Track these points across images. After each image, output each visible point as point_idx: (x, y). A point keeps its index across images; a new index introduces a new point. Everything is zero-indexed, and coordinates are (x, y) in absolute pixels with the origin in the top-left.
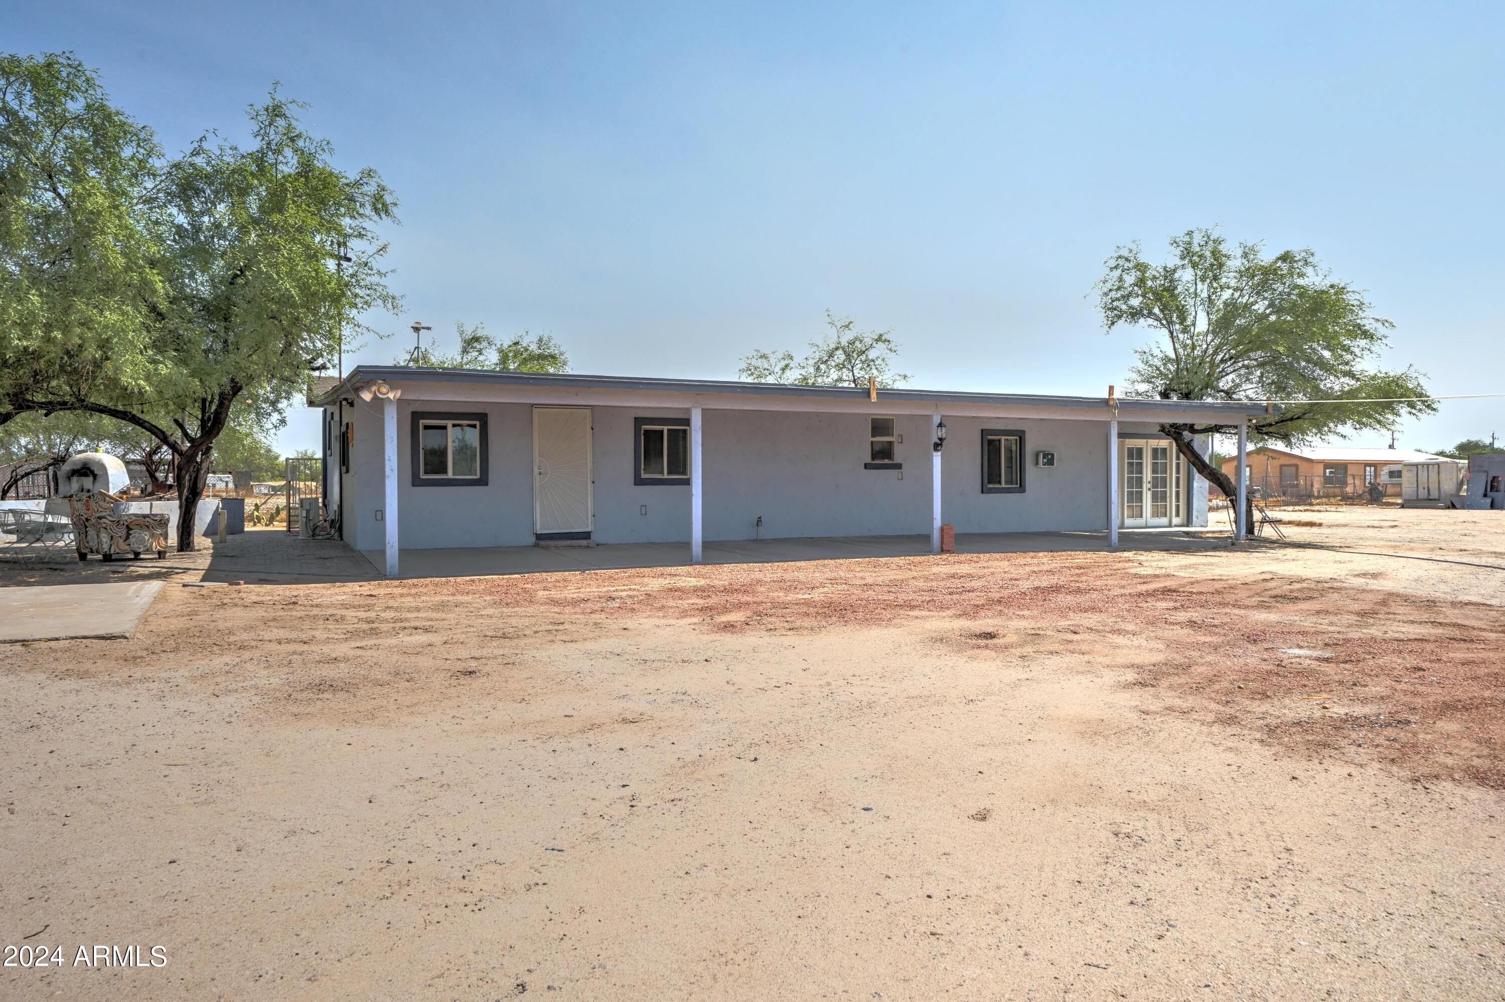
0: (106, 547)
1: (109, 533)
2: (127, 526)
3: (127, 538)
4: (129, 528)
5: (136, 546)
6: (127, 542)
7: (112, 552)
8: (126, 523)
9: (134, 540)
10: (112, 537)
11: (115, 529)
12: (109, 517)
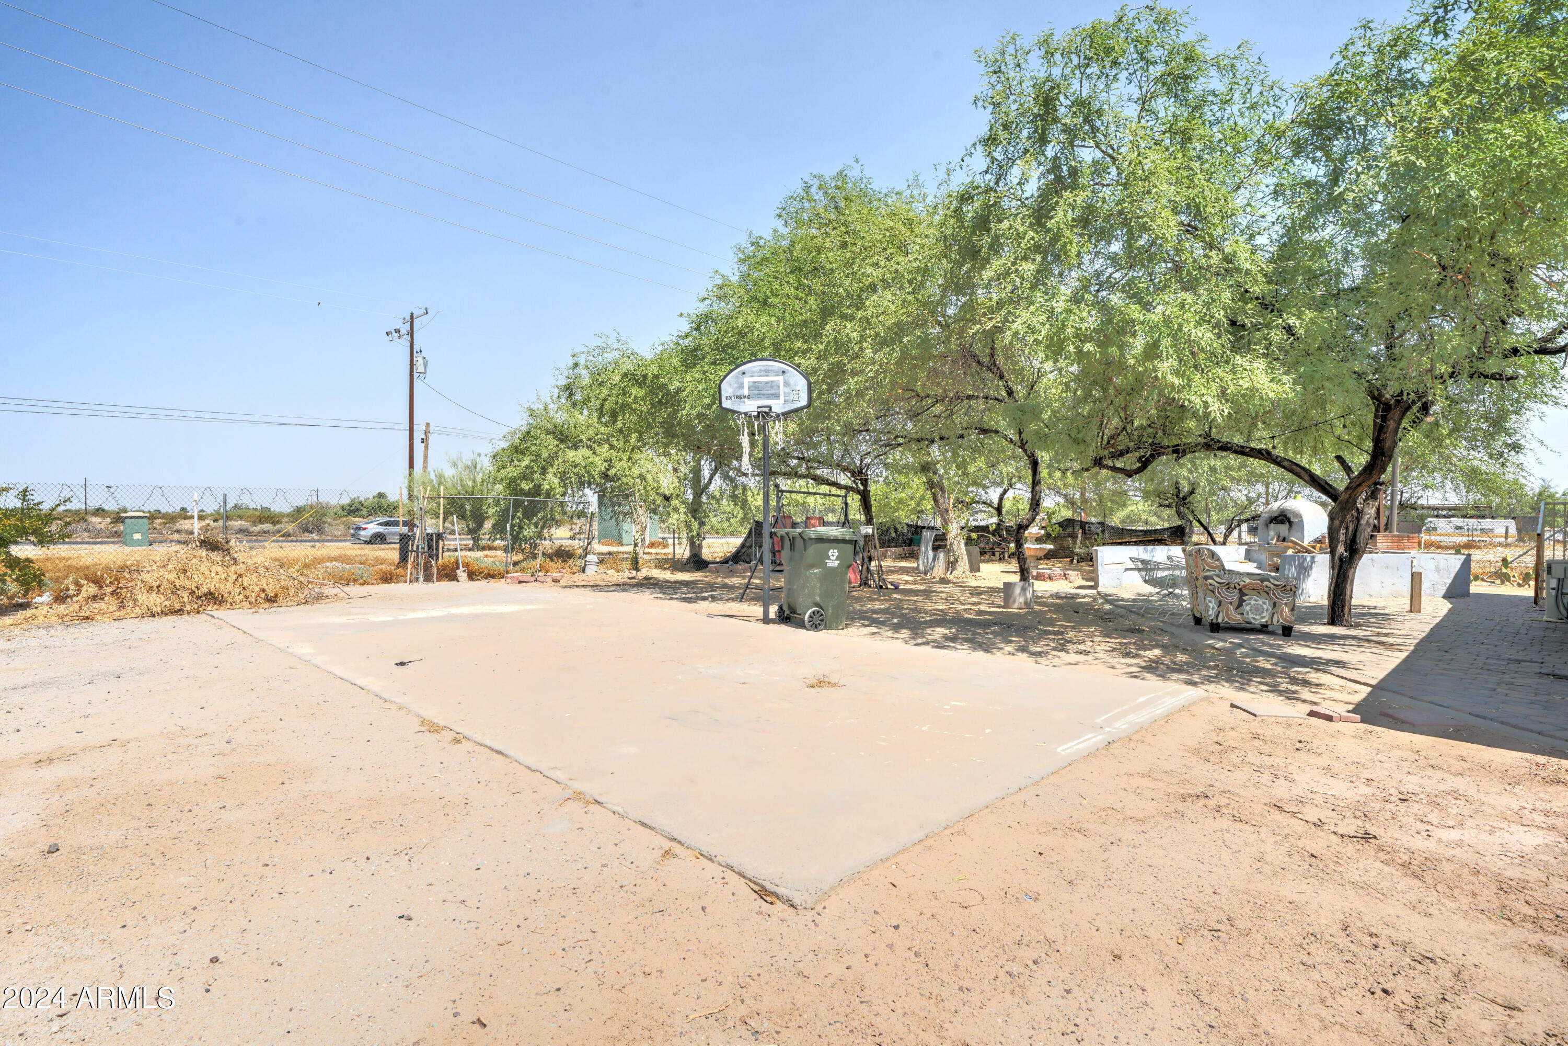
0: (1212, 613)
1: (1216, 597)
2: (1240, 590)
3: (1240, 605)
4: (1242, 593)
5: (1251, 616)
6: (1240, 610)
7: (1220, 620)
8: (1238, 587)
9: (1248, 608)
10: (1220, 602)
11: (1224, 592)
12: (1216, 578)
